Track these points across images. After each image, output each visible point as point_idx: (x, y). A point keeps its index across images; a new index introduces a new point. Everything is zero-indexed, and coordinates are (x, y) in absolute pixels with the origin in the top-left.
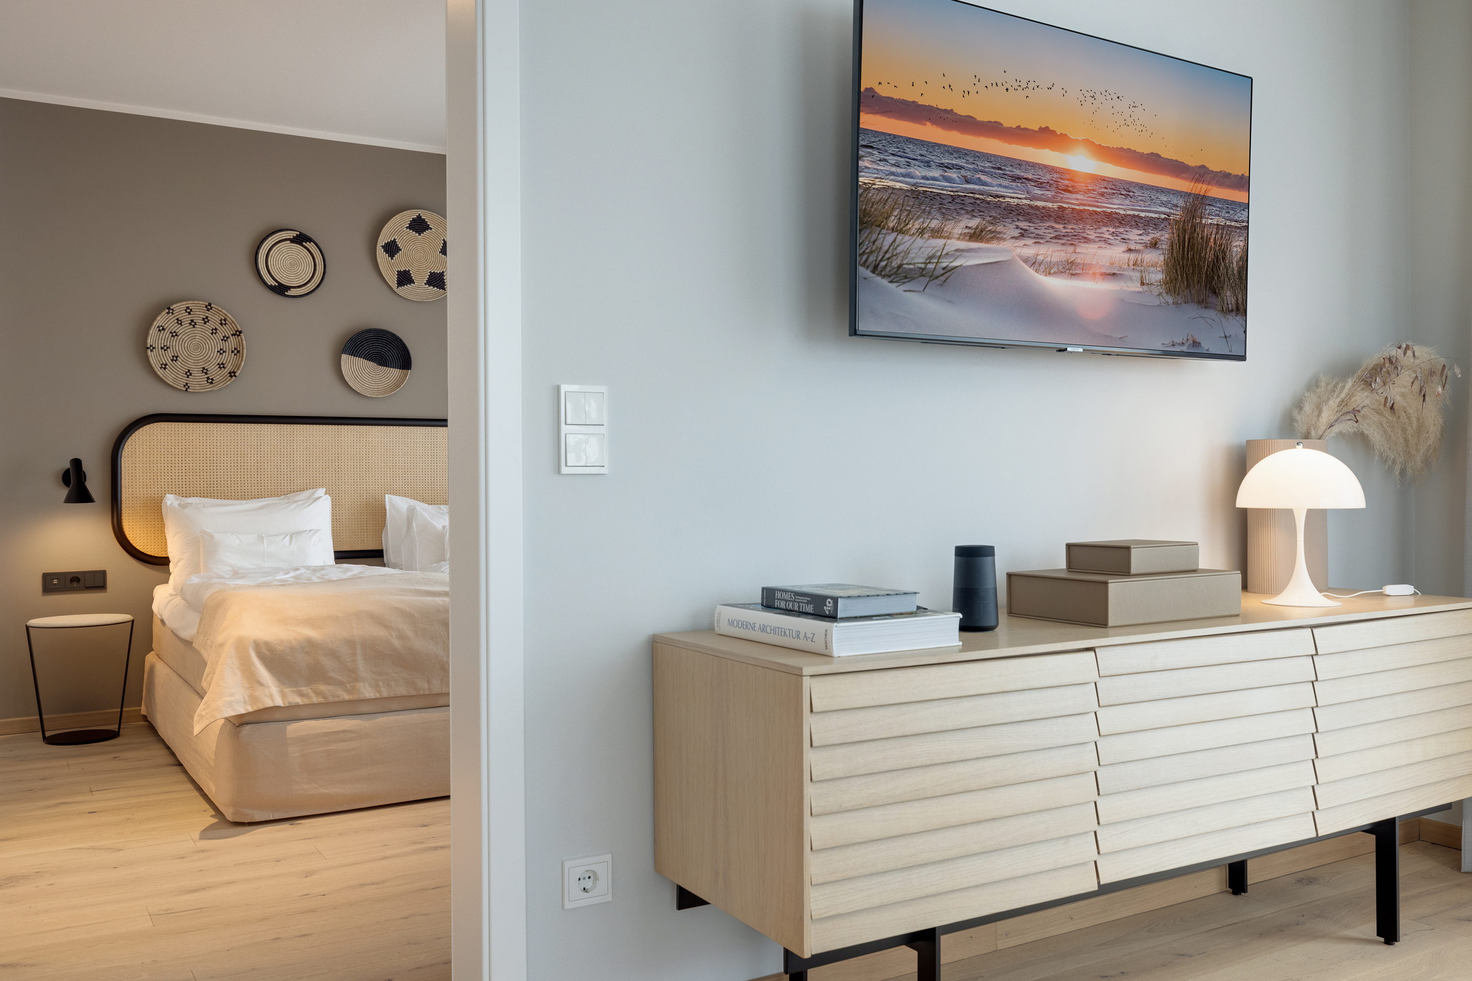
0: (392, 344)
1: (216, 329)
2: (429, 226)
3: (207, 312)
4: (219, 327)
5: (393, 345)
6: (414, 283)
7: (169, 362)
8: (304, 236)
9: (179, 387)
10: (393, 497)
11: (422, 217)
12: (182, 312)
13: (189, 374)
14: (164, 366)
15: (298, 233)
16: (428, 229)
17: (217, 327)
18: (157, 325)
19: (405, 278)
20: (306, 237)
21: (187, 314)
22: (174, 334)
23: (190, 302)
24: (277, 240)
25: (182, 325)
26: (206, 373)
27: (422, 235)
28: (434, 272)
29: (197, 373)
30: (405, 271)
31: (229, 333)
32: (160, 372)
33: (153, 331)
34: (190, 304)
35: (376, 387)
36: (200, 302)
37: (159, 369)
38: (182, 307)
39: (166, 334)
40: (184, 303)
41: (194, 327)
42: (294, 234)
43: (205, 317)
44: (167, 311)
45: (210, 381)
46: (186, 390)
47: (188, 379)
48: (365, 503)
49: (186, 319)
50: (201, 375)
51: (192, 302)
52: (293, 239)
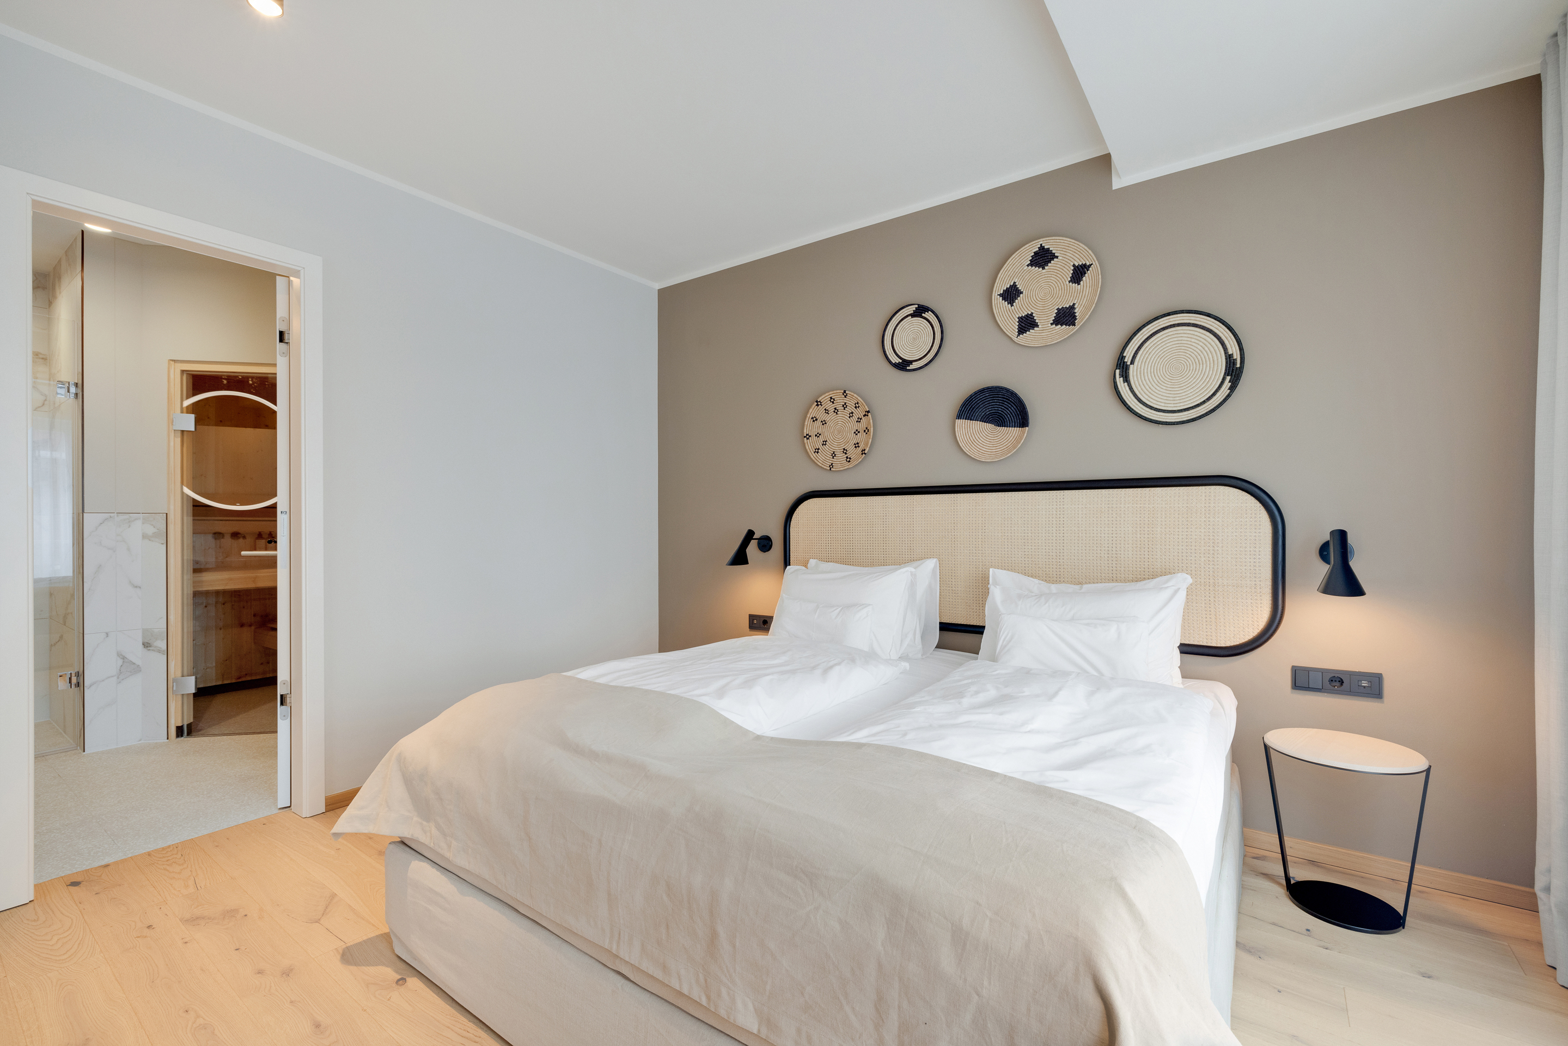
0: (1009, 400)
1: (852, 413)
2: (1054, 255)
3: (845, 399)
4: (854, 410)
5: (1011, 401)
6: (1037, 326)
7: (821, 447)
8: (922, 307)
9: (825, 467)
10: (996, 570)
11: (1046, 247)
12: (828, 403)
13: (834, 455)
14: (817, 451)
15: (917, 306)
16: (1053, 259)
17: (853, 410)
18: (811, 417)
19: (1027, 324)
20: (924, 308)
21: (832, 403)
22: (824, 423)
23: (831, 393)
24: (900, 319)
25: (828, 414)
26: (846, 453)
27: (1046, 268)
28: (1063, 307)
29: (839, 454)
30: (1027, 316)
31: (861, 415)
32: (813, 455)
33: (808, 422)
34: (831, 394)
35: (994, 451)
36: (838, 391)
37: (813, 453)
38: (826, 398)
39: (818, 423)
40: (827, 394)
41: (837, 414)
42: (913, 308)
43: (844, 404)
44: (816, 403)
45: (848, 459)
46: (830, 470)
47: (833, 460)
49: (831, 407)
50: (842, 455)
51: (832, 392)
52: (914, 313)
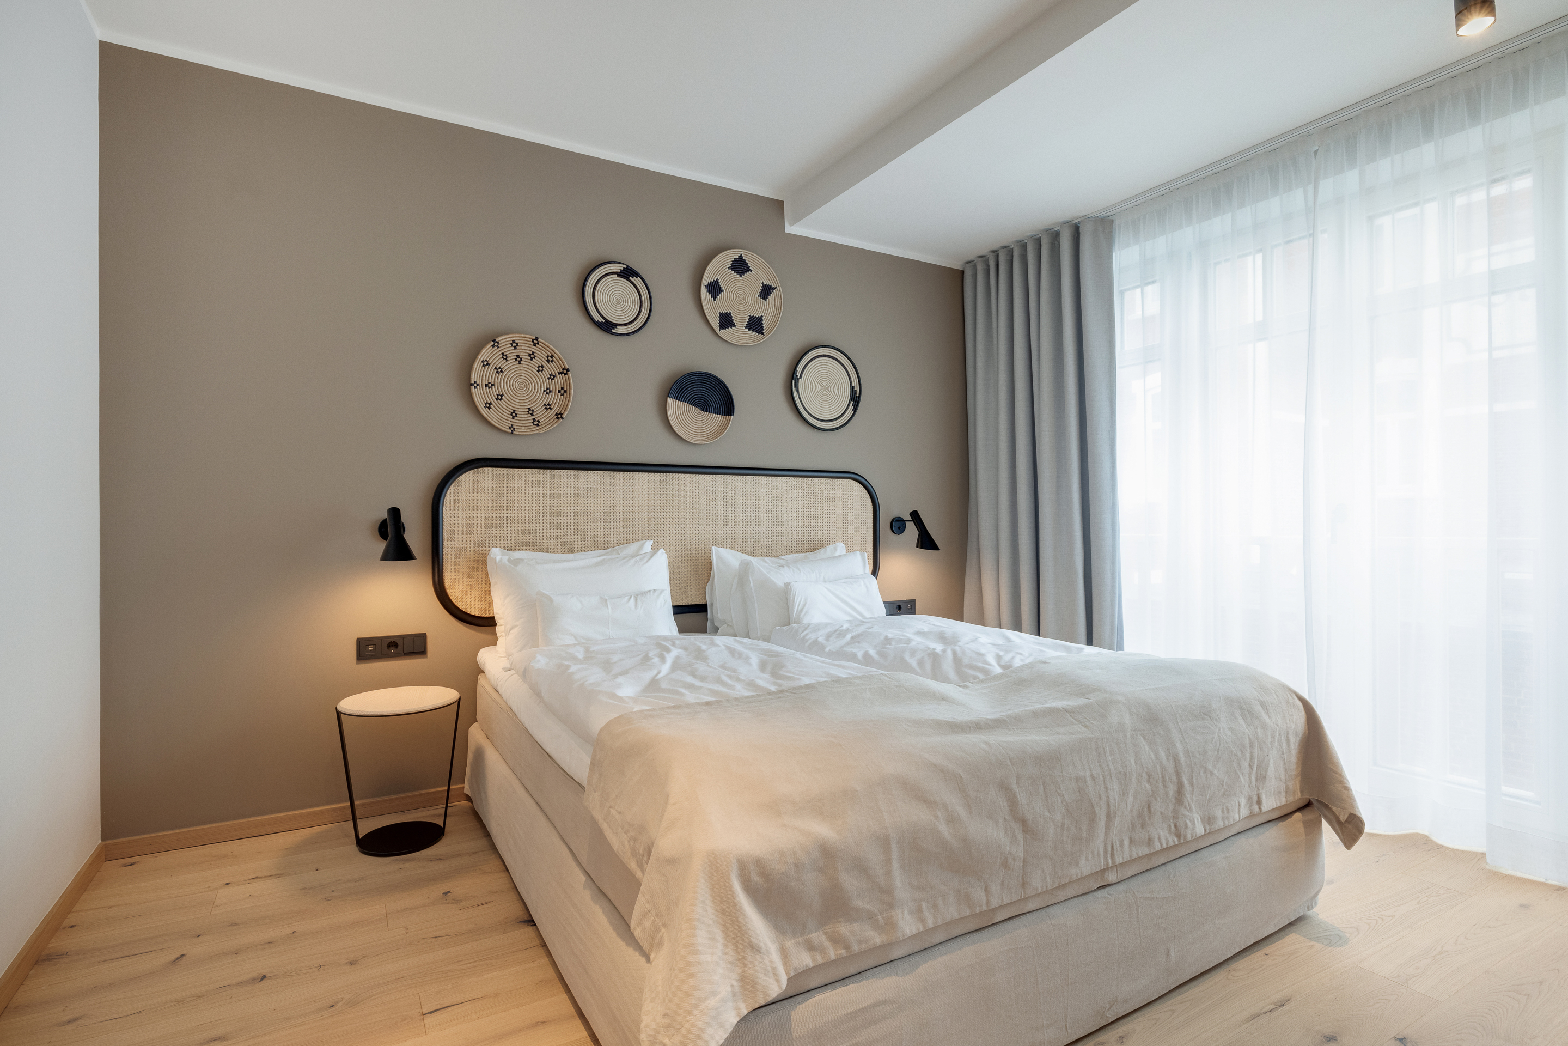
0: (715, 388)
1: (542, 367)
2: (749, 268)
3: (534, 347)
4: (545, 364)
5: (716, 390)
6: (735, 326)
7: (494, 401)
8: (631, 270)
9: (504, 429)
10: (719, 549)
11: (744, 258)
12: (508, 346)
13: (514, 414)
14: (489, 406)
15: (625, 267)
16: (748, 271)
17: (543, 364)
18: (482, 360)
19: (726, 321)
20: (633, 272)
21: (513, 348)
22: (499, 371)
23: (517, 335)
24: (604, 273)
25: (507, 361)
26: (532, 415)
27: (743, 276)
28: (753, 316)
29: (522, 414)
30: (726, 313)
31: (556, 372)
32: (484, 412)
33: (477, 365)
34: (515, 337)
35: (699, 434)
36: (527, 336)
37: (483, 408)
38: (508, 340)
39: (490, 370)
40: (510, 336)
41: (520, 363)
42: (621, 267)
43: (531, 353)
44: (493, 343)
45: (536, 423)
46: (512, 433)
47: (513, 420)
48: (689, 555)
49: (512, 354)
50: (526, 416)
51: (518, 335)
52: (620, 272)
